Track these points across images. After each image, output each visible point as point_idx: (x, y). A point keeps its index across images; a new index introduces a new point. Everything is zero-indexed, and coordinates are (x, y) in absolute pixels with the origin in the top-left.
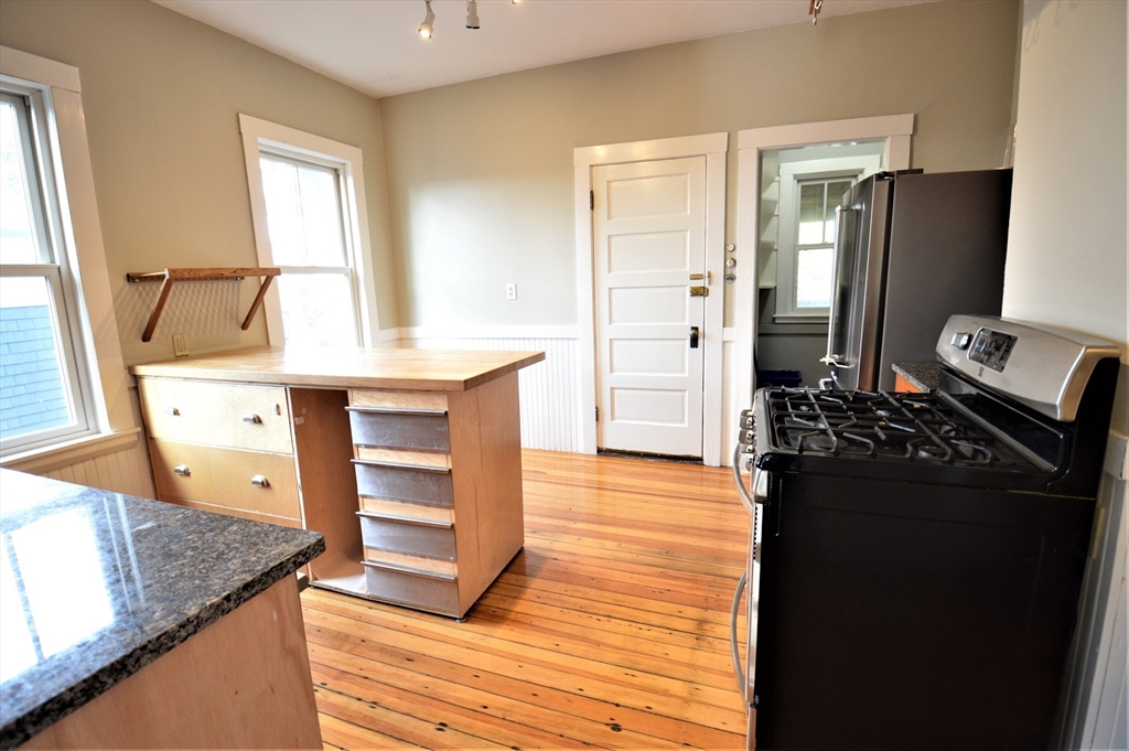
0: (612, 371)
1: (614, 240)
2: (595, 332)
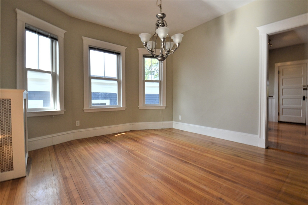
0: (282, 105)
1: (284, 80)
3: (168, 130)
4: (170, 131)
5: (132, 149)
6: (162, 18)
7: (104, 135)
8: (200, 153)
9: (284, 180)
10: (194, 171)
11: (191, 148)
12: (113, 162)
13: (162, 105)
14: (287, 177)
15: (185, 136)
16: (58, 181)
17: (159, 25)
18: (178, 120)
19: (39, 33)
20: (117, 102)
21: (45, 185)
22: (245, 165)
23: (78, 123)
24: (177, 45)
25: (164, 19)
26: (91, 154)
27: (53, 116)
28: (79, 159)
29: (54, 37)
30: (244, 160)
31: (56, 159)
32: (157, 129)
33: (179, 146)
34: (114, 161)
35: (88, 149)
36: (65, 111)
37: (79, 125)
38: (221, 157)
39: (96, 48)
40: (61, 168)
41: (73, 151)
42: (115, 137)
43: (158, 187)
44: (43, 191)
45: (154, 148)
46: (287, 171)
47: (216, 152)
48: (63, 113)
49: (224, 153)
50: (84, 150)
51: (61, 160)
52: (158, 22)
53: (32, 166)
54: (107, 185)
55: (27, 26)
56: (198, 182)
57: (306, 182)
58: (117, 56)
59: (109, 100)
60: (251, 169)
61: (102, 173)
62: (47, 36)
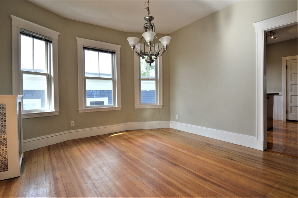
0: (291, 102)
1: (292, 75)
2: (287, 93)
3: (165, 130)
4: (167, 131)
5: (125, 151)
6: (150, 21)
7: (99, 135)
8: (193, 155)
9: (273, 185)
10: (182, 174)
11: (185, 150)
12: (103, 164)
13: (159, 104)
14: (277, 182)
15: (181, 137)
16: (49, 181)
17: (147, 27)
18: (175, 120)
19: (34, 37)
20: (113, 101)
21: (36, 185)
22: (236, 169)
23: (73, 123)
24: (165, 47)
25: (152, 22)
26: (83, 155)
27: (48, 118)
28: (71, 160)
29: (49, 39)
30: (237, 163)
31: (49, 159)
32: (154, 129)
33: (173, 148)
34: (105, 163)
35: (81, 150)
36: (59, 112)
37: (74, 126)
38: (213, 160)
39: (90, 48)
40: (53, 169)
41: (66, 152)
42: (110, 137)
43: (143, 190)
44: (34, 191)
45: (147, 149)
46: (279, 175)
47: (210, 154)
48: (57, 114)
49: (218, 156)
50: (78, 151)
51: (54, 161)
52: (146, 24)
53: (26, 167)
54: (94, 187)
55: (22, 30)
56: (183, 185)
57: (296, 188)
58: (112, 55)
59: (107, 98)
60: (241, 173)
61: (91, 174)
62: (41, 39)
